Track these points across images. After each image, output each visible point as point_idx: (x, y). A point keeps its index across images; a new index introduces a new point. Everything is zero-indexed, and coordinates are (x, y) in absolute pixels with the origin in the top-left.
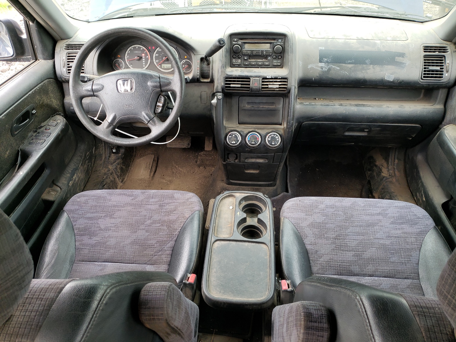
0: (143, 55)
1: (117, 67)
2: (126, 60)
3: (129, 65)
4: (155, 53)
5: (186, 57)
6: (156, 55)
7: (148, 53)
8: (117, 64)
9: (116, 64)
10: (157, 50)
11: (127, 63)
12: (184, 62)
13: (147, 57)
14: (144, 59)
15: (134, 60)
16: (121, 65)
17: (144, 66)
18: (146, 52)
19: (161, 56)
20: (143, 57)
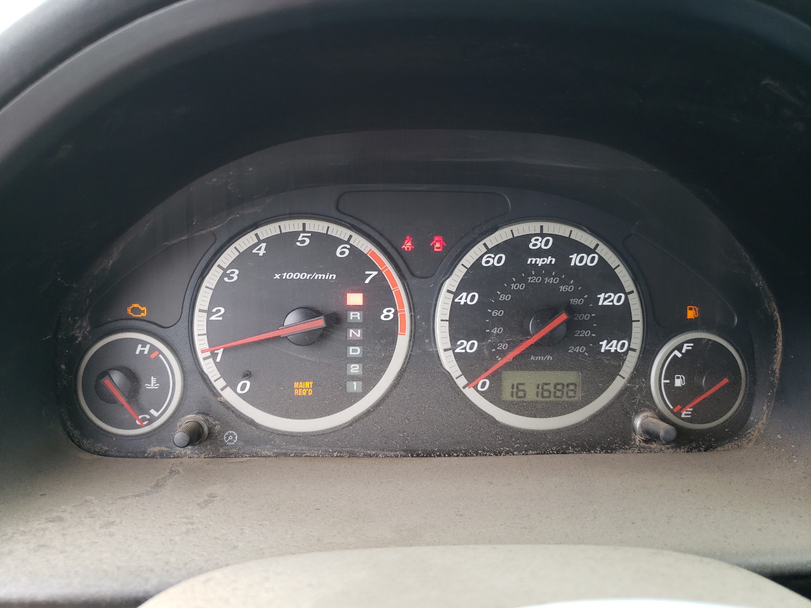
0: (355, 299)
1: (112, 401)
2: (201, 343)
3: (219, 384)
4: (452, 283)
5: (691, 314)
6: (464, 299)
7: (398, 287)
8: (117, 377)
9: (106, 374)
10: (469, 259)
11: (209, 368)
12: (679, 348)
13: (387, 314)
14: (355, 334)
15: (278, 338)
16: (153, 384)
17: (355, 386)
18: (380, 278)
19: (499, 305)
20: (355, 316)
